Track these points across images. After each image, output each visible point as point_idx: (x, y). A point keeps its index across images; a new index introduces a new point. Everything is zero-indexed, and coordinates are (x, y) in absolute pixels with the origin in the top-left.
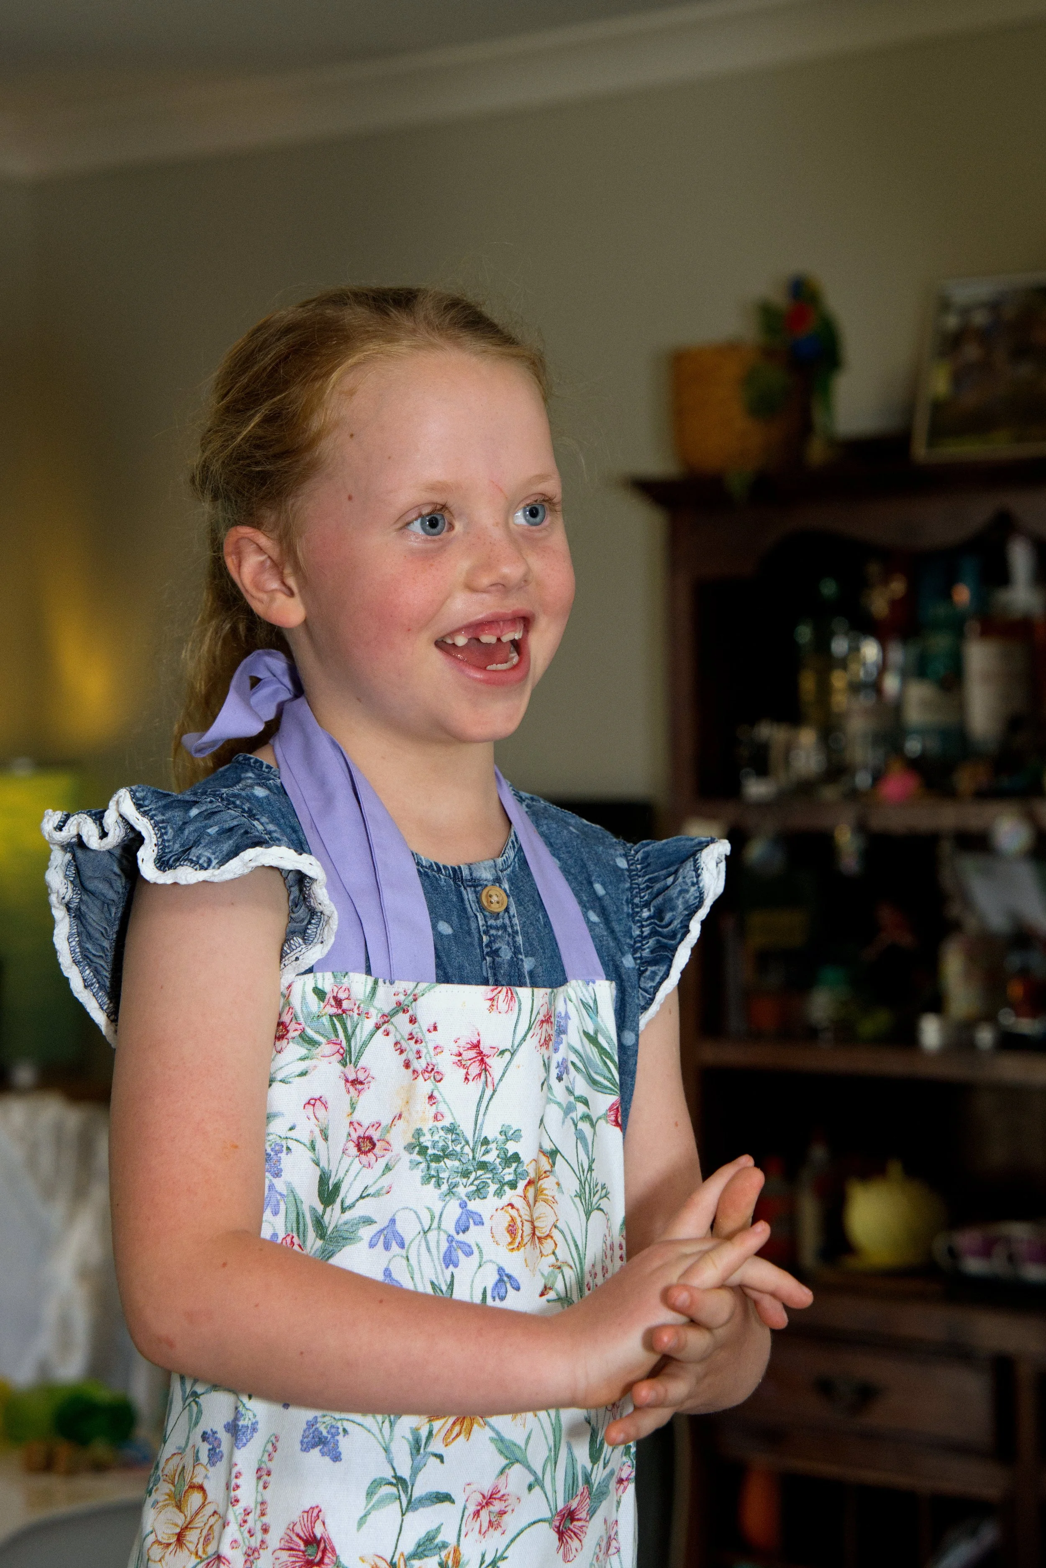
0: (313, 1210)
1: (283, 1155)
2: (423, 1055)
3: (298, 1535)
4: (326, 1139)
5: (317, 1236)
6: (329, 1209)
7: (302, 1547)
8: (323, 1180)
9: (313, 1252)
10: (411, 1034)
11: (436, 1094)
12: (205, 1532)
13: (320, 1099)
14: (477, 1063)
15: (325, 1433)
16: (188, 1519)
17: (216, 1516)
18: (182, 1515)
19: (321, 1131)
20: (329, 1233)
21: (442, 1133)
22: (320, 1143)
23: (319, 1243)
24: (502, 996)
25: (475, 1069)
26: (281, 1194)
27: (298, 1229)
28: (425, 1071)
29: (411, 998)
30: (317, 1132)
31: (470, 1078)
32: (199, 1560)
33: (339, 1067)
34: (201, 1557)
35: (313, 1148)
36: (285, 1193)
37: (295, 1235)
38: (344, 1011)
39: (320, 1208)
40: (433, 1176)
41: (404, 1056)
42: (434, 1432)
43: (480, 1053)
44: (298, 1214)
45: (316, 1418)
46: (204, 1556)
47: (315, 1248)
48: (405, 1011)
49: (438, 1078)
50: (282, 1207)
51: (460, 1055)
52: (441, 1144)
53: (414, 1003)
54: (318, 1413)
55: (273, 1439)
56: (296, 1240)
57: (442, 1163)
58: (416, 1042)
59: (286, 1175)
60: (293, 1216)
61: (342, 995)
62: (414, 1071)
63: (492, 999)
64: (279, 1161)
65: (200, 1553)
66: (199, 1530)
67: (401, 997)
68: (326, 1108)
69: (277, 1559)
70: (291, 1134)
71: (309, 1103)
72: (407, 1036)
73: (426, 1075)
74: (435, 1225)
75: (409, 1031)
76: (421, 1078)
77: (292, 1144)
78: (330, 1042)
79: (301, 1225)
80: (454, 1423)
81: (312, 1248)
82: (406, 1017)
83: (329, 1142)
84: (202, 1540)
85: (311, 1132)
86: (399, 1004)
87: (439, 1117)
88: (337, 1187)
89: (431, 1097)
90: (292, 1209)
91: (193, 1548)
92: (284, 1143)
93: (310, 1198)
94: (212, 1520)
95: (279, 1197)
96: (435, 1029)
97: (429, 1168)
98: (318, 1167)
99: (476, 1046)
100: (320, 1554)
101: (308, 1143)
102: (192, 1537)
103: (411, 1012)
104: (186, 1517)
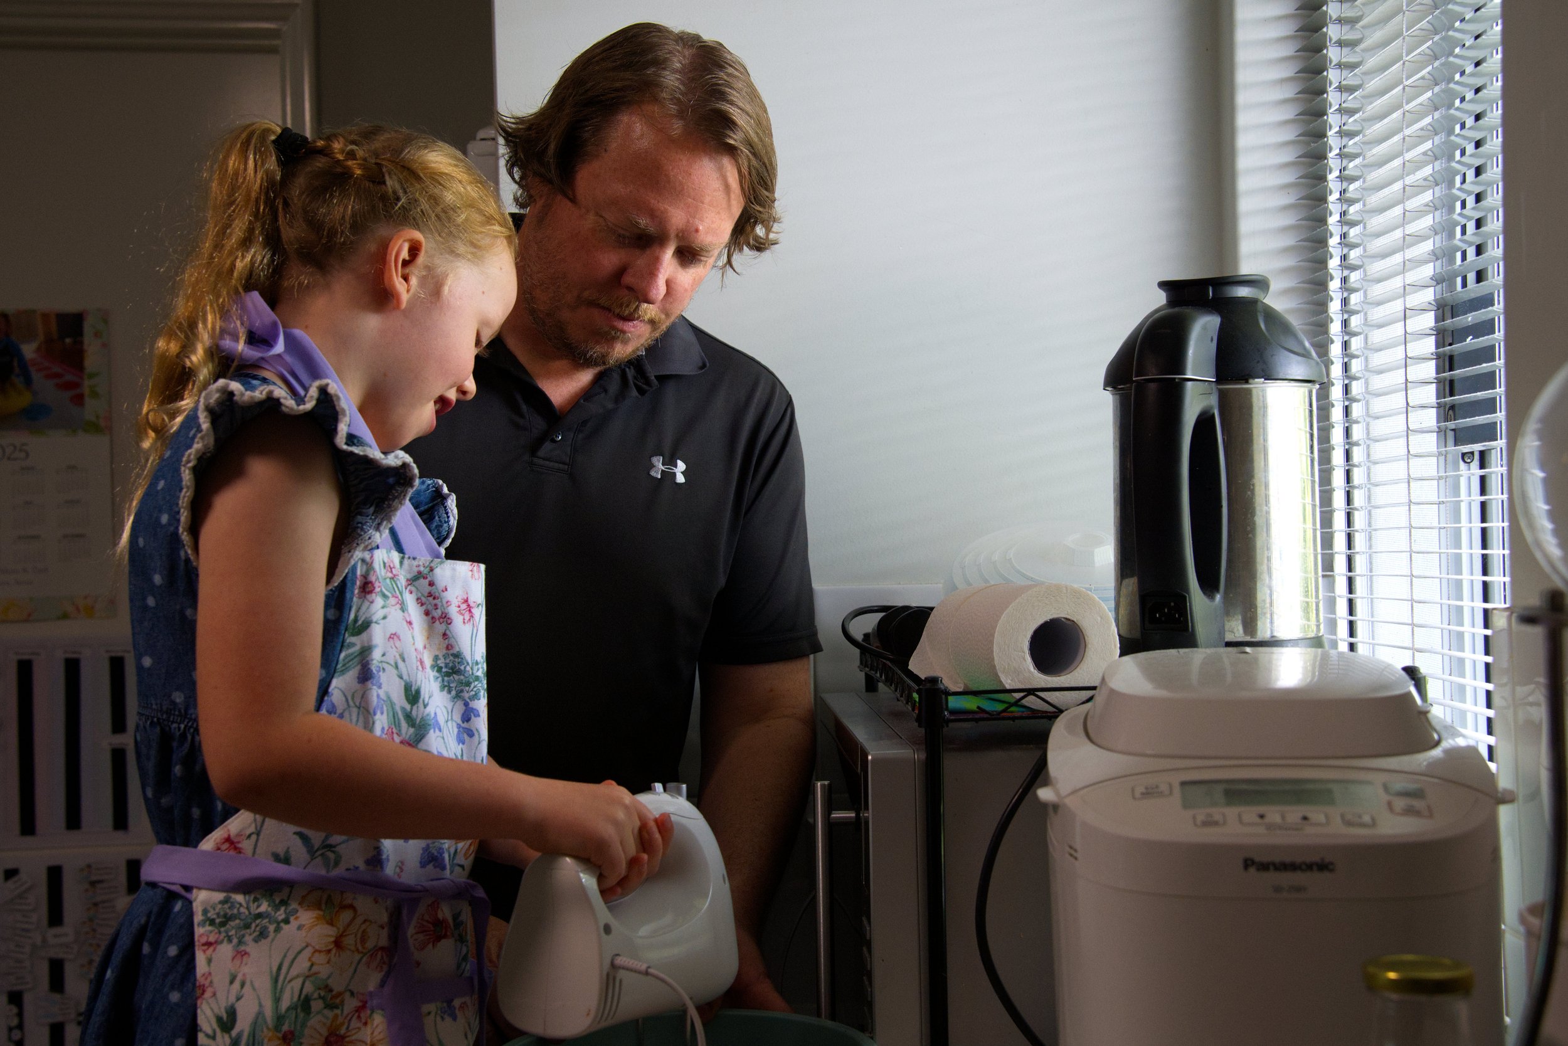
0: (403, 709)
1: (381, 673)
2: (439, 606)
3: (427, 921)
4: (404, 660)
5: (409, 726)
6: (415, 707)
7: (432, 928)
8: (408, 688)
9: (408, 737)
10: (430, 593)
11: (448, 632)
12: (359, 935)
13: (395, 634)
14: (468, 612)
15: (436, 854)
16: (341, 929)
17: (367, 924)
18: (335, 929)
19: (400, 655)
20: (418, 722)
21: (452, 658)
22: (401, 664)
23: (412, 730)
24: (475, 568)
25: (467, 617)
26: (384, 700)
27: (395, 722)
28: (441, 617)
29: (428, 569)
30: (398, 657)
31: (466, 621)
32: (361, 955)
33: (402, 613)
34: (362, 952)
35: (397, 667)
36: (385, 699)
37: (393, 726)
38: (395, 575)
39: (408, 707)
40: (446, 686)
41: (424, 607)
42: (458, 851)
43: (469, 605)
44: (394, 714)
45: (428, 845)
46: (364, 951)
47: (409, 734)
48: (425, 578)
49: (449, 622)
50: (385, 708)
51: (459, 607)
52: (451, 665)
53: (431, 573)
54: (429, 841)
55: (400, 864)
56: (394, 730)
57: (452, 677)
58: (434, 598)
59: (385, 687)
60: (391, 714)
61: (392, 566)
62: (433, 618)
63: (471, 571)
64: (379, 677)
65: (360, 948)
66: (353, 936)
67: (422, 569)
68: (400, 640)
69: (416, 940)
70: (383, 659)
71: (390, 637)
72: (426, 594)
73: (441, 620)
74: (450, 718)
75: (428, 591)
76: (437, 622)
77: (385, 666)
78: (393, 596)
79: (396, 720)
80: (471, 845)
81: (406, 734)
82: (426, 582)
83: (407, 663)
84: (358, 941)
85: (395, 656)
86: (420, 573)
87: (450, 647)
88: (418, 692)
89: (445, 635)
90: (390, 709)
91: (353, 948)
92: (380, 665)
93: (400, 700)
94: (364, 927)
95: (382, 702)
96: (446, 590)
97: (443, 680)
98: (401, 680)
99: (466, 601)
100: (444, 931)
101: (393, 664)
102: (349, 941)
103: (429, 579)
104: (338, 929)
